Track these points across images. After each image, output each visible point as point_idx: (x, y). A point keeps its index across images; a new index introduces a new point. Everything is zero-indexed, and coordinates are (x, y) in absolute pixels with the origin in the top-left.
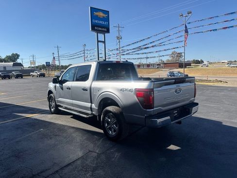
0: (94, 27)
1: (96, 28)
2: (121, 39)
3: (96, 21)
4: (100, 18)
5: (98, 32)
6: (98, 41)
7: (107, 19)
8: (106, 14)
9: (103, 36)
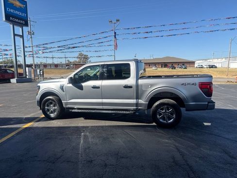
0: (8, 17)
1: (11, 18)
2: (33, 34)
3: (12, 11)
4: (15, 7)
5: (14, 23)
6: (15, 35)
7: (25, 10)
8: (23, 5)
9: (21, 29)
